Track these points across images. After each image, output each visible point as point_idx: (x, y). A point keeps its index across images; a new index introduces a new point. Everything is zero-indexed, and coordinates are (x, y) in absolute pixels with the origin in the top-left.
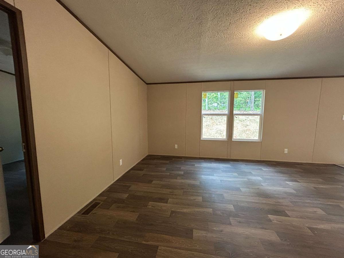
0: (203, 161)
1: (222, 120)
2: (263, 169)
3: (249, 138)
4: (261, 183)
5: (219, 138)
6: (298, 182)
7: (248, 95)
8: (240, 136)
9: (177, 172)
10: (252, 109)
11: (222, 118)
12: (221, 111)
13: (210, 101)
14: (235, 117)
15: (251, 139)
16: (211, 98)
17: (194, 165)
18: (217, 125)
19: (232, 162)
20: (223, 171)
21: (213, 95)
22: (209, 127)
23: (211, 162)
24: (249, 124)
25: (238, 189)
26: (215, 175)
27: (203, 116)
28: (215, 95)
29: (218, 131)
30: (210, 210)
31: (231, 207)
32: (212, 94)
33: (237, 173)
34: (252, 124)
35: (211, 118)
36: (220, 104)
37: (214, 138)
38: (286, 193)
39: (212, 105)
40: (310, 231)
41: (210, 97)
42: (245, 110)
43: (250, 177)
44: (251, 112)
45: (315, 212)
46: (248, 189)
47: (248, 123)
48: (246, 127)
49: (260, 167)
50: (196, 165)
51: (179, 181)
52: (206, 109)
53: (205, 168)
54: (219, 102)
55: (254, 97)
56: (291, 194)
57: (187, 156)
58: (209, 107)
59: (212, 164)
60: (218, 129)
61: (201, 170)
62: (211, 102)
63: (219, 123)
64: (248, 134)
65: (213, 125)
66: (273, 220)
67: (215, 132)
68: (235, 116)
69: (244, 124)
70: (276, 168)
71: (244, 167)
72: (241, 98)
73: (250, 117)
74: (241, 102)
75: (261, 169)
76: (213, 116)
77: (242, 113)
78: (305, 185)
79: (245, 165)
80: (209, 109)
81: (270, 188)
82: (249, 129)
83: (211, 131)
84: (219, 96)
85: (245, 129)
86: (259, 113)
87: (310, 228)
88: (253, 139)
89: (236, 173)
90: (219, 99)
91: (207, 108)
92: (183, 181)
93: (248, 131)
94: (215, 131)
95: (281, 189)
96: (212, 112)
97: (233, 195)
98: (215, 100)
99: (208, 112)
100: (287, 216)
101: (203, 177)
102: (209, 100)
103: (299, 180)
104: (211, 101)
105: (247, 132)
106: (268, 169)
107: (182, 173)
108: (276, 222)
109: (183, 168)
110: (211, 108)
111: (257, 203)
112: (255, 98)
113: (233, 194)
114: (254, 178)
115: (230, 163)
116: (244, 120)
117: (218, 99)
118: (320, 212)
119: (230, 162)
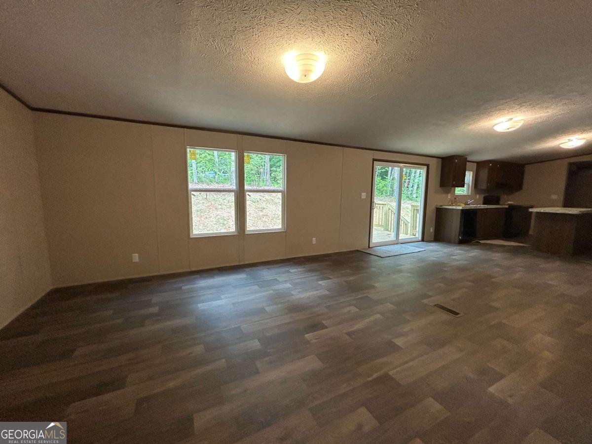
0: (198, 276)
1: (225, 201)
2: (291, 271)
3: (267, 228)
4: (292, 292)
5: (221, 231)
6: (330, 279)
7: (261, 161)
8: (254, 226)
9: (142, 312)
10: (268, 184)
11: (223, 198)
12: (221, 185)
13: (200, 167)
14: (248, 195)
15: (269, 228)
16: (201, 161)
17: (181, 287)
18: (217, 209)
19: (247, 270)
20: (235, 287)
21: (206, 157)
22: (202, 214)
23: (212, 276)
24: (265, 207)
25: (262, 311)
26: (222, 297)
27: (192, 193)
28: (209, 157)
29: (220, 220)
30: (222, 363)
31: (255, 344)
32: (203, 155)
33: (258, 285)
34: (269, 206)
35: (205, 197)
36: (219, 173)
37: (213, 232)
38: (319, 297)
39: (204, 175)
40: (348, 337)
41: (201, 159)
42: (259, 184)
43: (276, 287)
44: (266, 188)
45: (350, 311)
46: (275, 306)
47: (264, 205)
48: (261, 211)
49: (287, 269)
50: (183, 288)
51: (151, 328)
52: (193, 181)
53: (203, 288)
54: (217, 170)
55: (269, 165)
56: (325, 297)
57: (162, 273)
58: (199, 177)
59: (214, 278)
60: (219, 217)
61: (195, 295)
62: (203, 169)
63: (220, 207)
64: (265, 222)
65: (210, 209)
66: (311, 340)
67: (215, 222)
68: (247, 193)
69: (258, 206)
70: (306, 266)
71: (266, 274)
72: (252, 166)
73: (266, 195)
74: (252, 172)
75: (289, 272)
76: (208, 193)
77: (255, 188)
78: (336, 280)
79: (267, 270)
80: (200, 181)
81: (302, 296)
82: (266, 214)
83: (206, 220)
84: (217, 160)
85: (261, 213)
86: (281, 189)
87: (349, 334)
88: (272, 228)
89: (256, 285)
90: (217, 165)
91: (196, 180)
92: (160, 326)
93: (265, 217)
94: (214, 220)
95: (315, 293)
96: (205, 186)
97: (256, 322)
98: (209, 165)
99: (200, 186)
100: (325, 327)
101: (201, 306)
102: (199, 164)
103: (330, 277)
104: (203, 167)
105: (264, 219)
106: (295, 270)
107: (155, 310)
108: (315, 341)
109: (156, 299)
110: (204, 179)
111: (289, 323)
112: (271, 167)
113: (257, 320)
114: (281, 287)
115: (245, 271)
116: (258, 200)
117: (214, 163)
118: (353, 309)
119: (245, 269)
